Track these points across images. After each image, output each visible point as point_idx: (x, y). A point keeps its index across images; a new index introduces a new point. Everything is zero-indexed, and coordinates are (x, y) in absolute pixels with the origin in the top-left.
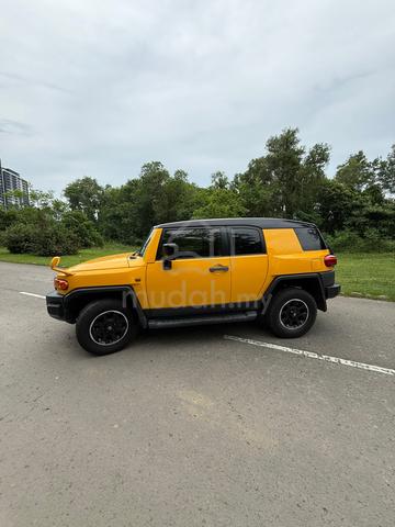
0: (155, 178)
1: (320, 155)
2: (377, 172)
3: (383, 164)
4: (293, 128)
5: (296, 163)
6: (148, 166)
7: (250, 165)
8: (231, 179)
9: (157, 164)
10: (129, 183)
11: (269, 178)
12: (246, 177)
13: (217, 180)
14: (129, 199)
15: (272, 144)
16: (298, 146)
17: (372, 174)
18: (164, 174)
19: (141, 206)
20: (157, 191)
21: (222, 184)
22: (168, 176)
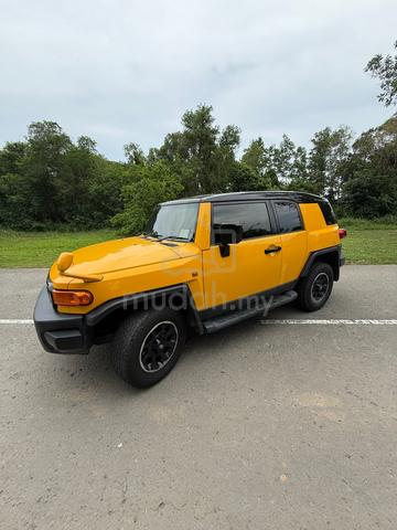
0: (51, 142)
1: (232, 137)
2: (272, 158)
3: (276, 151)
4: (208, 105)
5: (211, 142)
6: (38, 127)
7: (166, 141)
8: (146, 154)
9: (53, 125)
10: (10, 147)
11: (186, 156)
12: (162, 152)
13: (131, 153)
14: (13, 169)
15: (188, 119)
16: (213, 126)
17: (269, 159)
18: (64, 140)
19: (35, 180)
20: (56, 161)
21: (137, 158)
22: (69, 142)
